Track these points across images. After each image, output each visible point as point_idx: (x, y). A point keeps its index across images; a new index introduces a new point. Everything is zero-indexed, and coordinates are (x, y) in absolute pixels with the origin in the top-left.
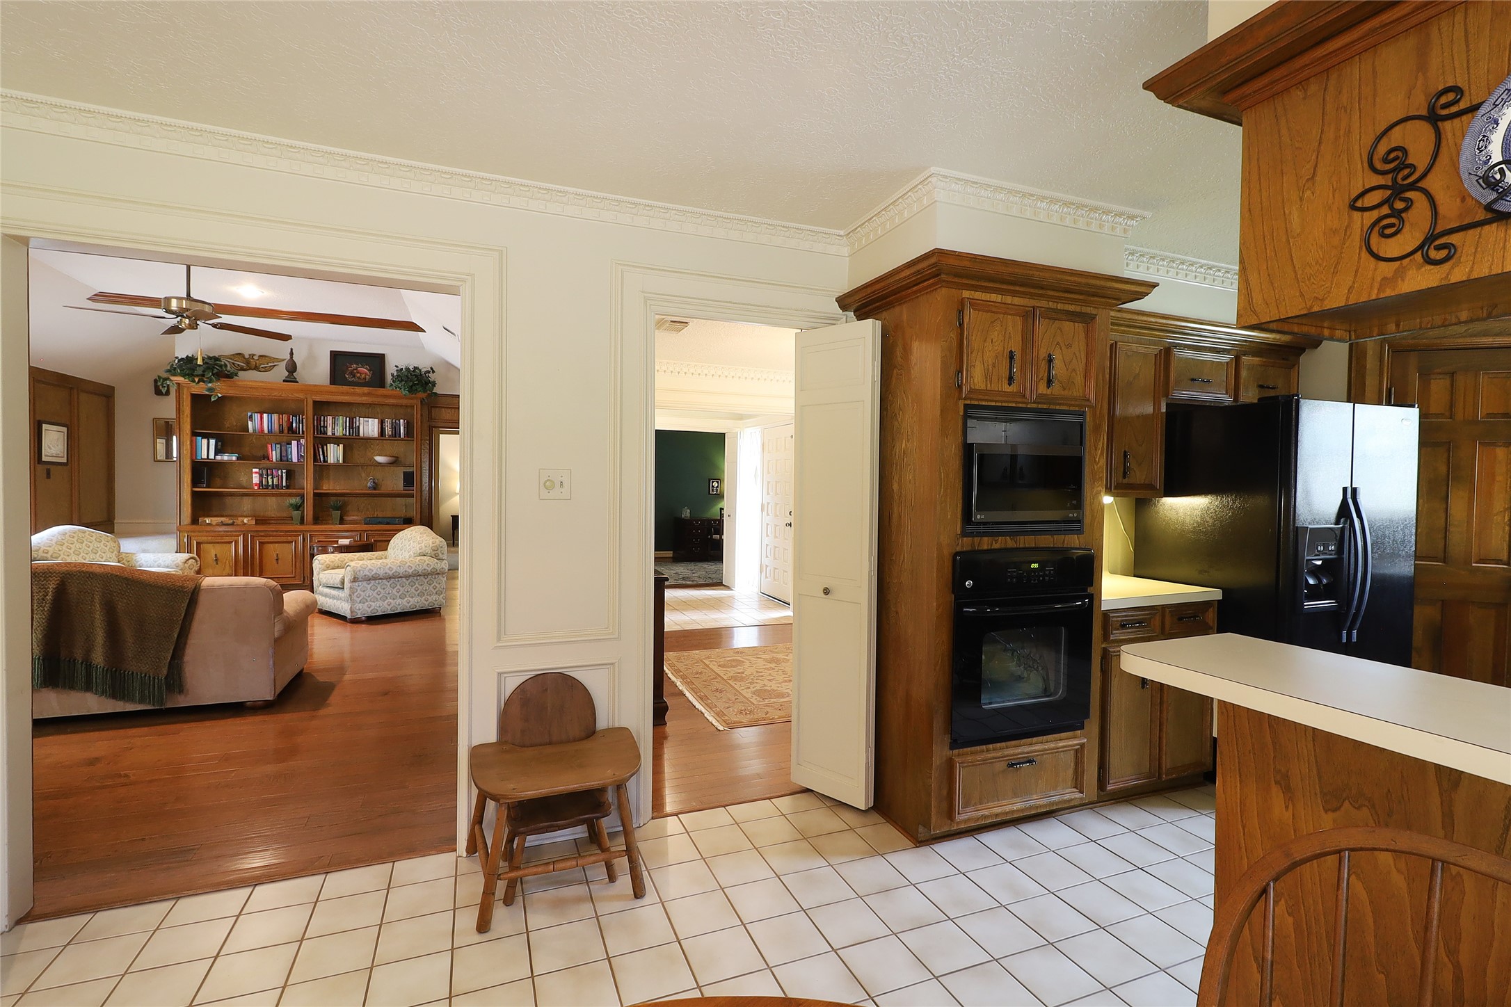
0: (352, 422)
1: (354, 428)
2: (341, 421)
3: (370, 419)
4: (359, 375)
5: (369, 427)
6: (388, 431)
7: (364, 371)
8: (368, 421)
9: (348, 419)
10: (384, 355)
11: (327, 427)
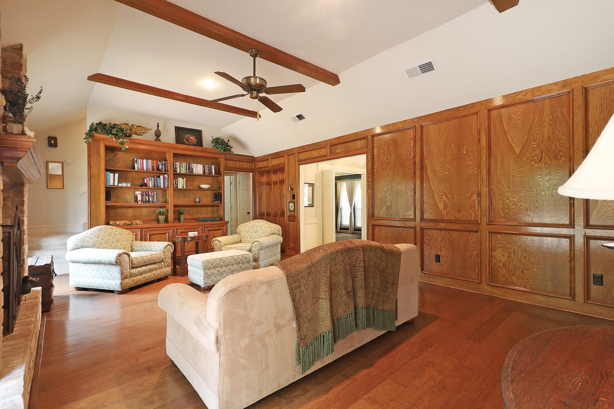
0: (189, 166)
1: (190, 169)
2: (184, 166)
3: (199, 165)
4: (190, 140)
5: (198, 169)
6: (207, 171)
7: (192, 138)
8: (197, 166)
9: (187, 164)
10: (201, 130)
11: (177, 168)
